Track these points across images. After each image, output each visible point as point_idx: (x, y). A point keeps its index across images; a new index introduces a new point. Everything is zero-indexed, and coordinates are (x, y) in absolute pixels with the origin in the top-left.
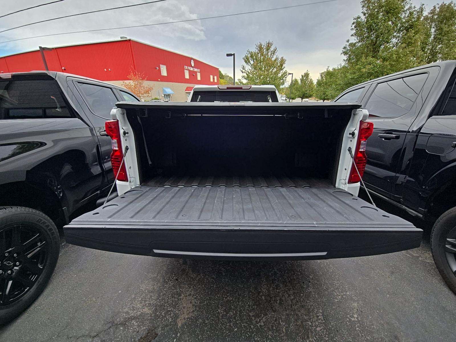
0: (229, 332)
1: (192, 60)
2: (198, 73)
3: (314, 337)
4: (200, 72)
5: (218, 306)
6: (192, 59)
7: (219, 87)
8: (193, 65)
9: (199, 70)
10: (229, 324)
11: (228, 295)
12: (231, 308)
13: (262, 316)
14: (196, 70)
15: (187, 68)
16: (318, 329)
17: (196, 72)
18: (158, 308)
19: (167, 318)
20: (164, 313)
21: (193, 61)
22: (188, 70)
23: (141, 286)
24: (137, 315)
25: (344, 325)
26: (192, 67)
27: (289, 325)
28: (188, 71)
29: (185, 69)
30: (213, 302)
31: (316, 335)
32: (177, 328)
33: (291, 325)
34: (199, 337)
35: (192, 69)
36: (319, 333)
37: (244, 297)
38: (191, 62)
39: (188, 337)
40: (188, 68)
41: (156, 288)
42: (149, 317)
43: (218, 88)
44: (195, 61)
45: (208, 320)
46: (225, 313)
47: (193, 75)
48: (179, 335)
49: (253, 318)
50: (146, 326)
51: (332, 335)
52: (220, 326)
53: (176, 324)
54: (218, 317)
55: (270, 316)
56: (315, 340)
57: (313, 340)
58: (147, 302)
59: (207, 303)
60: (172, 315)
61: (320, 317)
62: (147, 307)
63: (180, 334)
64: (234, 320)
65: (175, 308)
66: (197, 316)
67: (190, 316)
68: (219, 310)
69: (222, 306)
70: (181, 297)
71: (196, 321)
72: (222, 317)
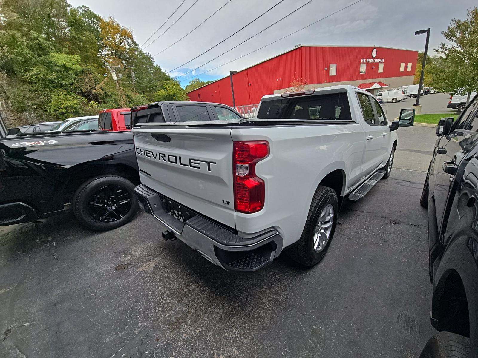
2: (380, 64)
3: (174, 336)
4: (384, 62)
5: (161, 275)
6: (374, 48)
8: (374, 56)
10: (152, 287)
11: (173, 273)
12: (164, 281)
13: (170, 298)
14: (378, 61)
15: (365, 61)
16: (184, 335)
17: (377, 64)
18: (142, 257)
19: (138, 264)
20: (141, 261)
21: (375, 51)
25: (202, 351)
26: (373, 58)
27: (174, 316)
28: (365, 65)
29: (362, 63)
31: (177, 335)
33: (175, 317)
35: (372, 61)
36: (181, 337)
37: (178, 281)
38: (373, 52)
43: (281, 96)
45: (148, 278)
47: (373, 68)
48: (132, 274)
49: (165, 295)
51: (186, 346)
53: (137, 269)
54: (153, 280)
55: (173, 302)
56: (173, 336)
57: (172, 336)
60: (142, 264)
61: (196, 331)
64: (156, 288)
65: (147, 261)
66: (148, 273)
67: (146, 270)
68: (158, 278)
69: (163, 276)
70: (155, 259)
71: (145, 274)
72: (155, 282)
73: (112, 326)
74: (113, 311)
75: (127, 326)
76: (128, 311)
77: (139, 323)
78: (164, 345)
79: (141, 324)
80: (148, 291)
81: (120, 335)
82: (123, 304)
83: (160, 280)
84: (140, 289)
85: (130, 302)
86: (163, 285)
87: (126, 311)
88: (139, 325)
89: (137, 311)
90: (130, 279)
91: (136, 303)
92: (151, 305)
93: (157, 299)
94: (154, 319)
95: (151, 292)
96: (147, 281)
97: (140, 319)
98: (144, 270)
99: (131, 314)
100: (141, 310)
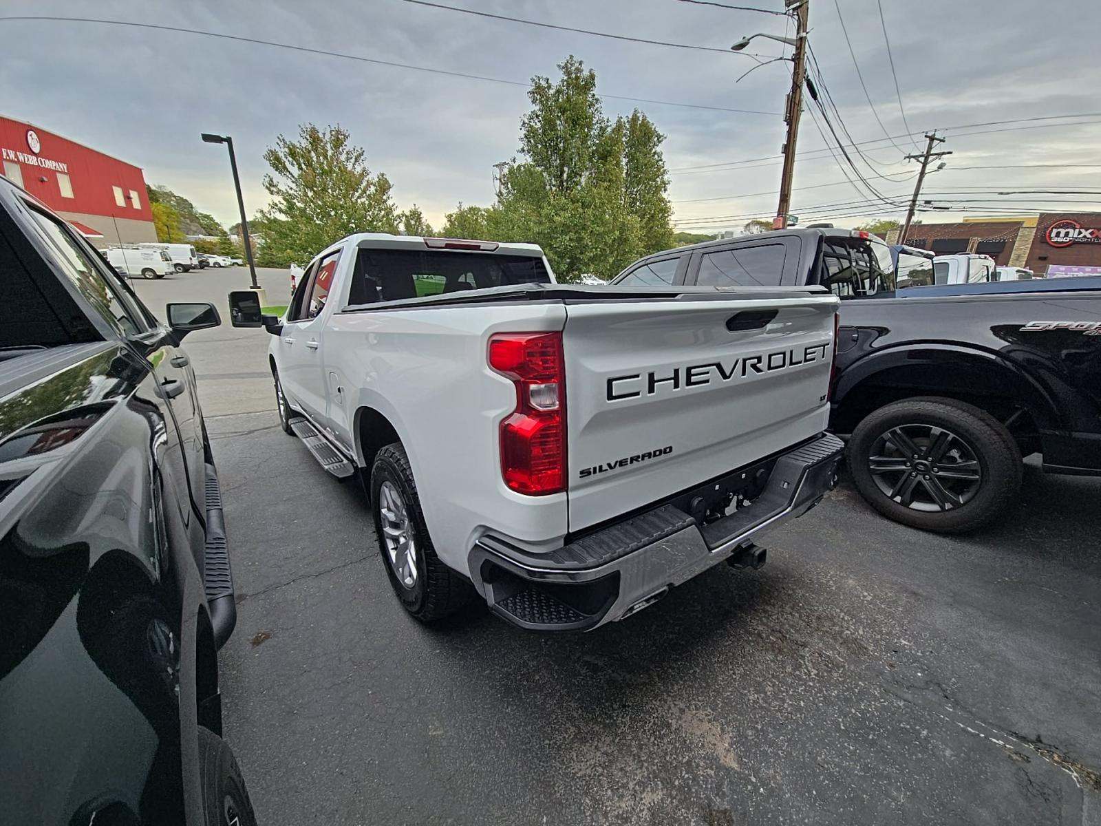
0: (801, 714)
1: (30, 132)
2: (59, 175)
4: (70, 173)
5: (741, 693)
6: (31, 128)
7: (428, 242)
8: (37, 149)
9: (62, 167)
10: (786, 704)
11: (730, 667)
12: (759, 683)
13: (802, 662)
14: (50, 164)
15: (12, 156)
17: (52, 173)
18: (663, 775)
19: (702, 775)
20: (687, 773)
21: (34, 136)
22: (18, 162)
23: (573, 771)
24: (646, 819)
26: (33, 153)
28: (17, 167)
29: (6, 160)
30: (729, 694)
32: (736, 772)
34: (781, 755)
35: (33, 161)
37: (752, 655)
38: (29, 138)
39: (769, 768)
40: (16, 156)
41: (610, 748)
42: (672, 803)
43: (426, 243)
44: (43, 135)
45: (757, 723)
46: (762, 695)
47: (42, 181)
48: (754, 780)
49: (797, 673)
50: (690, 821)
52: (781, 716)
53: (728, 770)
54: (761, 707)
55: (808, 655)
58: (631, 785)
59: (723, 702)
60: (702, 764)
62: (644, 791)
63: (754, 776)
65: (689, 750)
66: (739, 731)
67: (729, 740)
68: (751, 697)
69: (744, 689)
70: (674, 727)
71: (746, 738)
72: (766, 702)
73: (921, 760)
74: (888, 777)
75: (902, 725)
76: (870, 737)
77: (881, 705)
78: (892, 655)
79: (883, 700)
80: (799, 710)
81: (925, 732)
82: (859, 761)
83: (757, 692)
84: (800, 733)
85: (846, 744)
86: (771, 682)
87: (873, 743)
88: (885, 704)
89: (860, 717)
90: (776, 774)
91: (843, 728)
92: (833, 694)
93: (814, 684)
94: (860, 679)
95: (802, 704)
96: (770, 723)
97: (875, 705)
98: (731, 745)
99: (872, 729)
100: (853, 711)
